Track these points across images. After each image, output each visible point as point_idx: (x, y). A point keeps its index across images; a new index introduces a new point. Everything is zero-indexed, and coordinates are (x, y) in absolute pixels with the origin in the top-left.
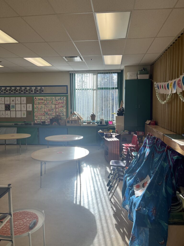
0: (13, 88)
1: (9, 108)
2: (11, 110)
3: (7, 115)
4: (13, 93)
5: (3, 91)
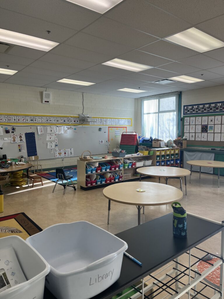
0: (213, 105)
1: (207, 130)
2: (208, 132)
3: (203, 137)
4: (213, 112)
5: (201, 110)
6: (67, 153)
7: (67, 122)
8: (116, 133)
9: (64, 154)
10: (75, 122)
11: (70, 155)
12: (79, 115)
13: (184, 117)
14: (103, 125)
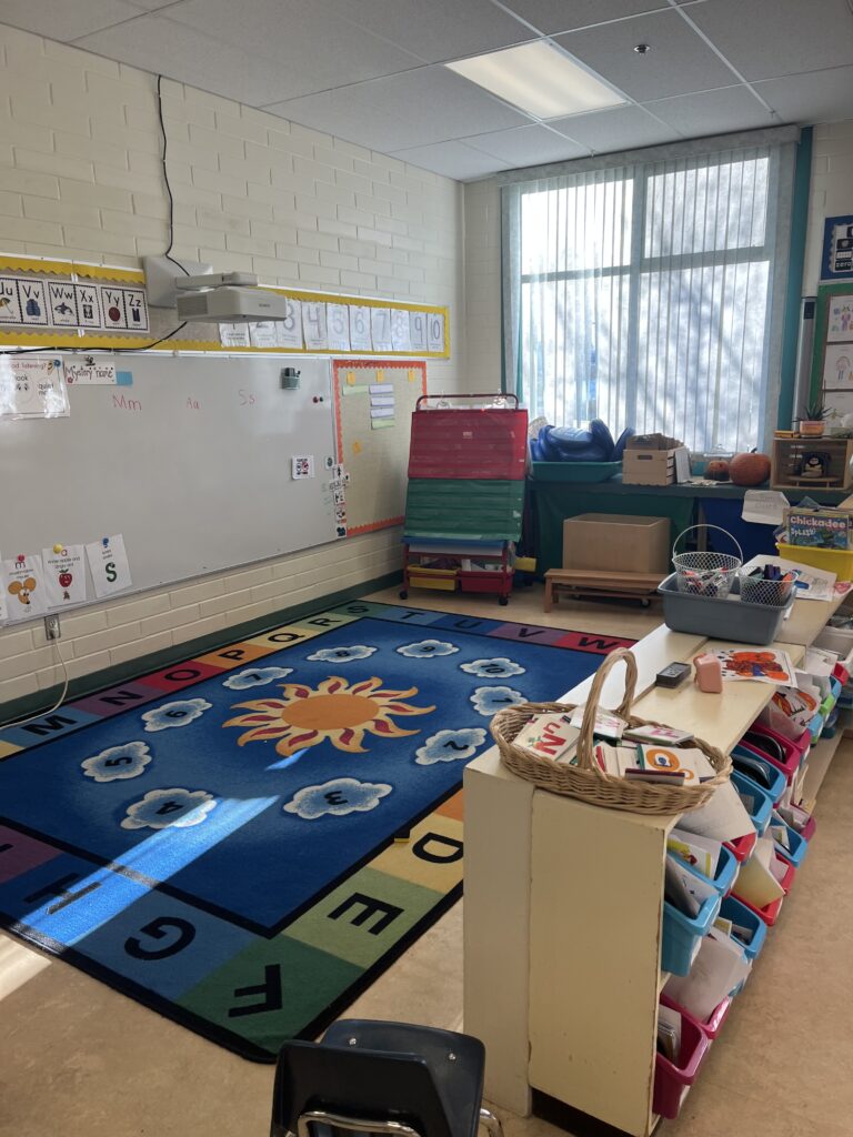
6: (77, 572)
7: (59, 317)
8: (375, 401)
9: (62, 589)
10: (121, 323)
11: (104, 589)
12: (142, 263)
13: (825, 294)
14: (304, 350)
